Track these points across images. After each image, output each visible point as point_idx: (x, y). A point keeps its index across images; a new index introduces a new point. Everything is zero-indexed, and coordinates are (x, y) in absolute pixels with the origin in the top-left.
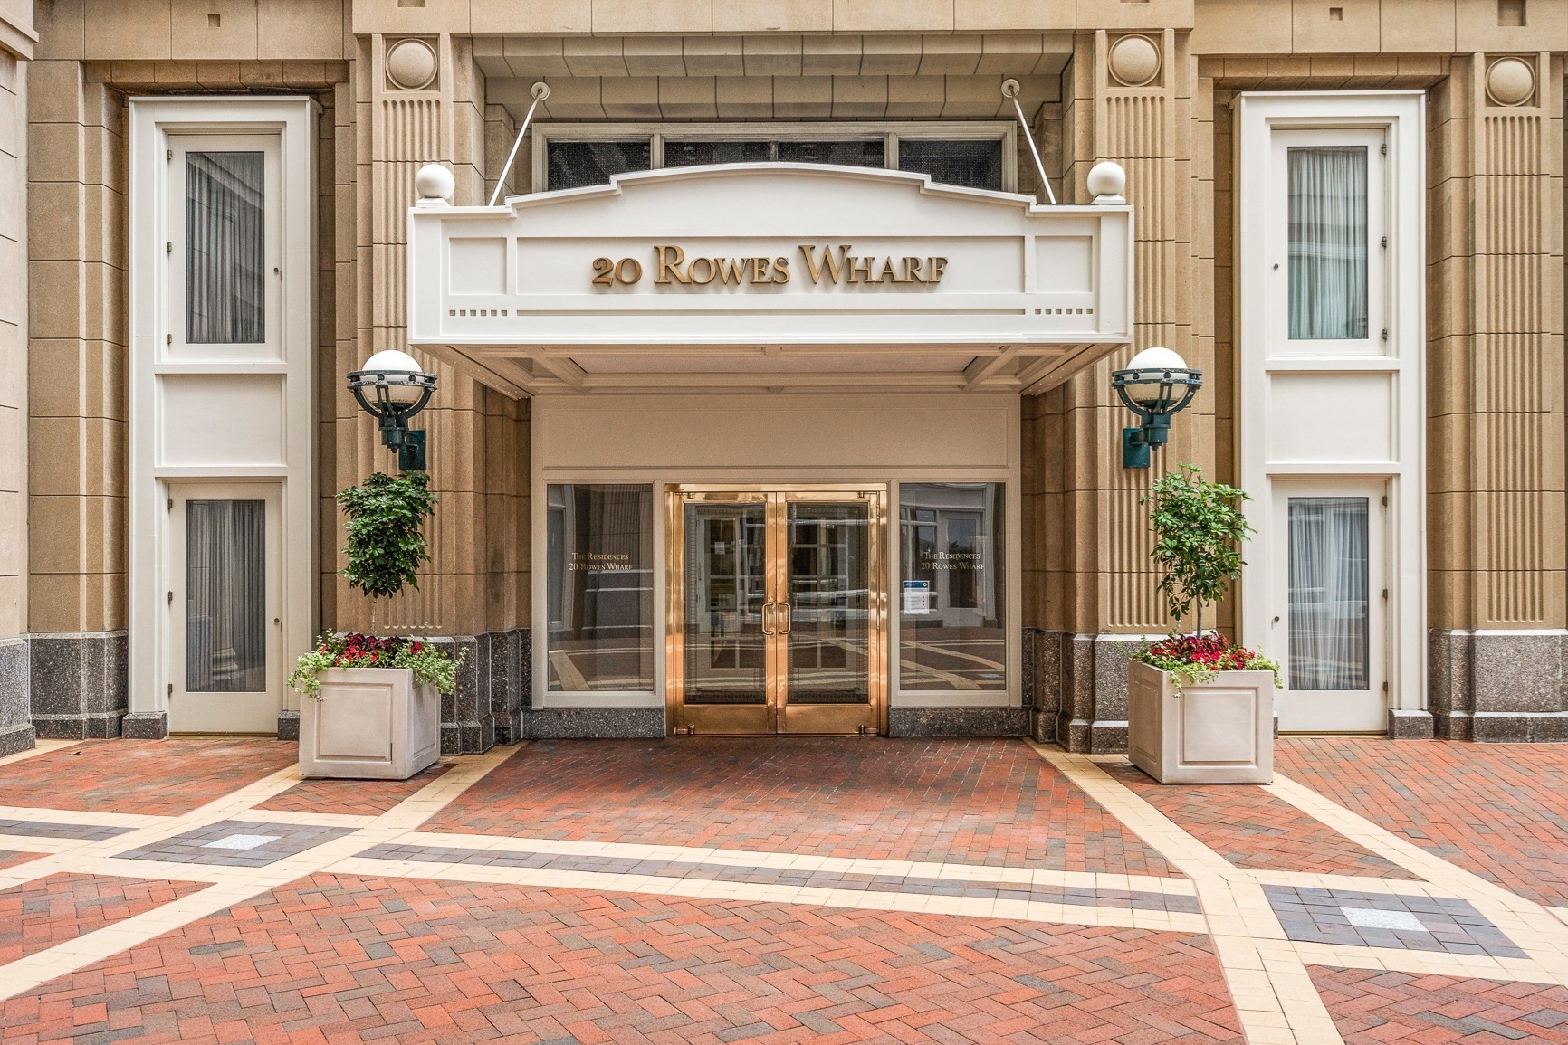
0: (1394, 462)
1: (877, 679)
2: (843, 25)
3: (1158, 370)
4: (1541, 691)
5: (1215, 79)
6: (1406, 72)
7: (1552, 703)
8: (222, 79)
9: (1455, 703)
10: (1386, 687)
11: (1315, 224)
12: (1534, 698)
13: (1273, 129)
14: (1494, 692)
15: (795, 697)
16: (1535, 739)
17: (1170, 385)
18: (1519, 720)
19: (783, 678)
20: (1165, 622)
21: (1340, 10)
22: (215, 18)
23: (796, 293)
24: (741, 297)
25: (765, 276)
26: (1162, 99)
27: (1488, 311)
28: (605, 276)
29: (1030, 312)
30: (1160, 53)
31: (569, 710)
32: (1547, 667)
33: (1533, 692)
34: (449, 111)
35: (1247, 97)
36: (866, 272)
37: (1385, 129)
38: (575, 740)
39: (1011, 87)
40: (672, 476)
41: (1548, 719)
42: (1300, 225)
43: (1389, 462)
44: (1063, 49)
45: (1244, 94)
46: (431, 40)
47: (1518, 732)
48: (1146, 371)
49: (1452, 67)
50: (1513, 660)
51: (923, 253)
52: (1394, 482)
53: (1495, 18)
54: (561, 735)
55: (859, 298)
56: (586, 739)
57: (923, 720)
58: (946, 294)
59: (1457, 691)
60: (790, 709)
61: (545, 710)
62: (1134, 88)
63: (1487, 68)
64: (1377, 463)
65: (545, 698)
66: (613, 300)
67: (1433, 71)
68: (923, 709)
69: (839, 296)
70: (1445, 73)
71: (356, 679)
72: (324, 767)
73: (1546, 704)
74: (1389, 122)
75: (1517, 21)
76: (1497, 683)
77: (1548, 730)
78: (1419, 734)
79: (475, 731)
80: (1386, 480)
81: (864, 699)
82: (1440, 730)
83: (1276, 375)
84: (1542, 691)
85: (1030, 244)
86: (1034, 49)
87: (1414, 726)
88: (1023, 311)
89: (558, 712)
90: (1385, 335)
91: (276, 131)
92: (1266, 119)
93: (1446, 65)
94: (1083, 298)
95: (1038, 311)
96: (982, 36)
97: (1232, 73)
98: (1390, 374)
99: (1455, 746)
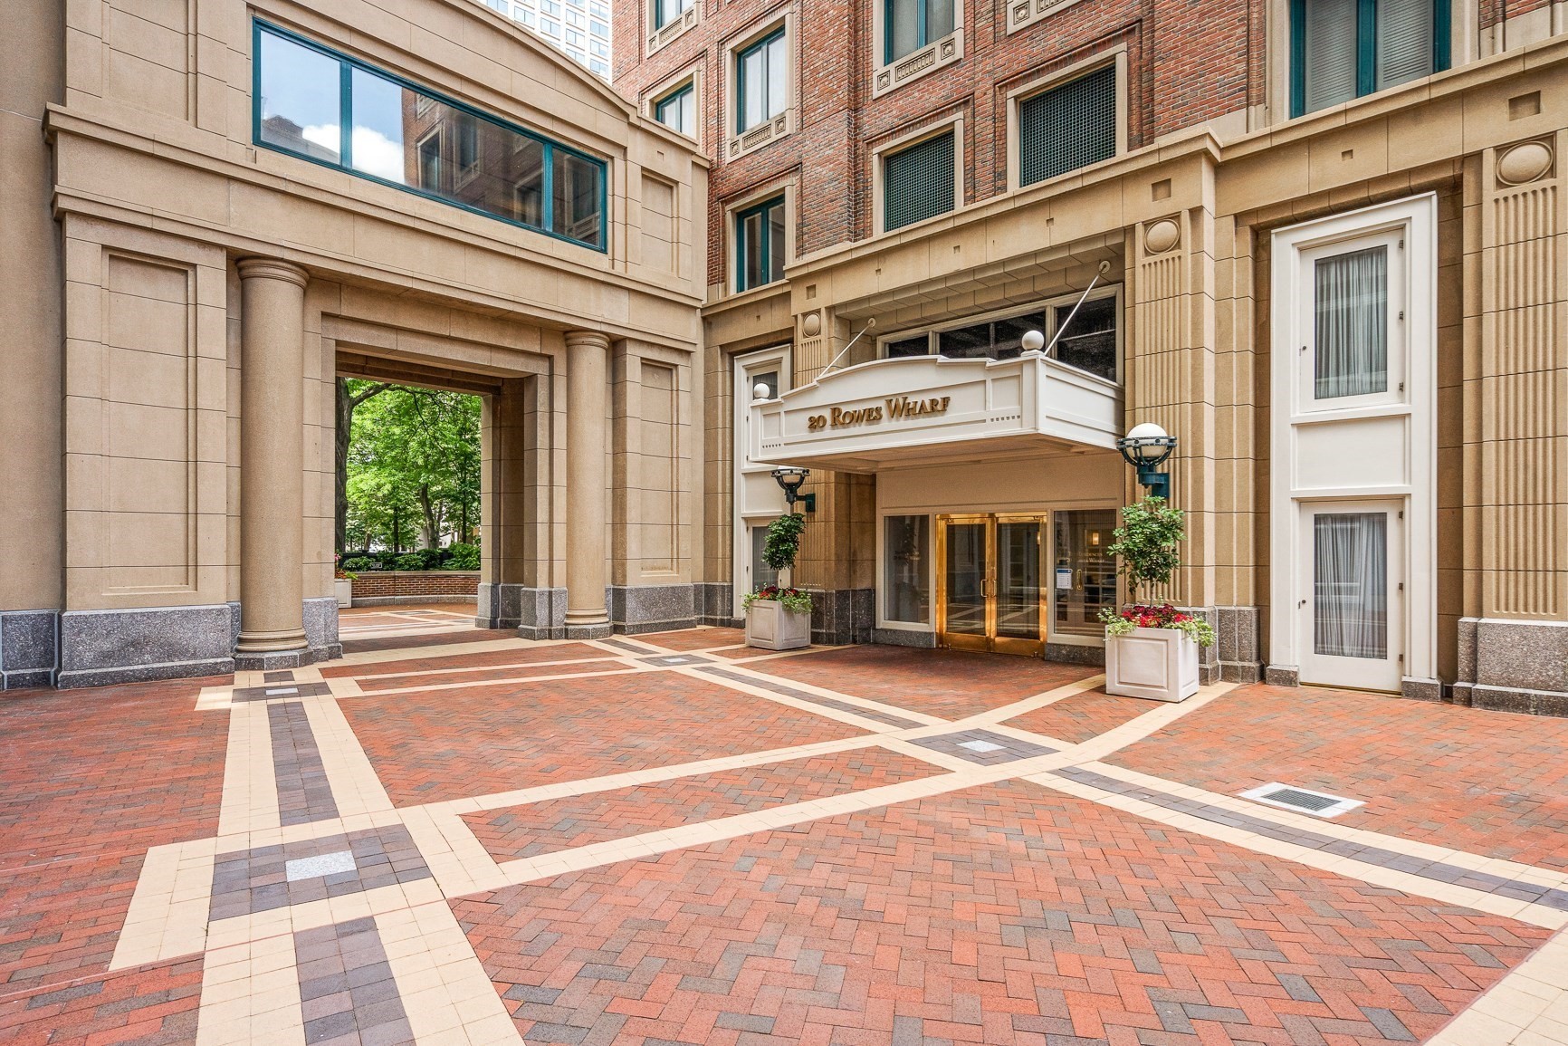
0: (1407, 485)
1: (1043, 628)
2: (991, 259)
3: (1152, 438)
4: (1549, 673)
5: (1251, 227)
6: (1416, 181)
7: (1562, 684)
8: (762, 343)
9: (1461, 676)
10: (1401, 658)
11: (1342, 309)
12: (1541, 678)
13: (1301, 250)
14: (1497, 669)
15: (999, 634)
16: (1539, 713)
17: (1140, 448)
18: (1521, 695)
19: (994, 622)
20: (1181, 599)
21: (1352, 151)
22: (758, 317)
23: (886, 424)
24: (863, 428)
25: (872, 416)
26: (1179, 257)
27: (1497, 358)
28: (815, 424)
29: (988, 421)
30: (1179, 227)
31: (891, 630)
32: (1557, 653)
33: (1540, 673)
34: (825, 345)
35: (1276, 233)
36: (914, 409)
37: (1402, 228)
38: (892, 645)
39: (1105, 266)
40: (945, 510)
41: (1555, 697)
42: (1328, 313)
43: (1402, 485)
44: (1118, 240)
45: (1273, 231)
46: (818, 312)
47: (1519, 704)
48: (1142, 438)
49: (1465, 166)
50: (1519, 645)
51: (938, 396)
52: (1407, 501)
53: (1507, 116)
54: (887, 642)
55: (911, 423)
56: (897, 646)
57: (1064, 652)
58: (951, 415)
59: (1463, 665)
60: (998, 640)
61: (882, 629)
62: (1161, 254)
63: (1497, 160)
64: (1394, 486)
65: (883, 622)
66: (817, 435)
67: (1447, 173)
68: (1064, 645)
69: (903, 423)
70: (1458, 172)
71: (763, 605)
72: (753, 642)
73: (1555, 684)
74: (1403, 223)
75: (1533, 110)
76: (1501, 662)
77: (1555, 706)
78: (1425, 697)
79: (833, 634)
80: (1401, 499)
81: (1038, 638)
82: (1447, 695)
83: (1301, 427)
84: (1551, 673)
85: (989, 384)
86: (1100, 245)
87: (1420, 690)
88: (984, 421)
89: (886, 631)
90: (1402, 387)
91: (779, 362)
92: (1293, 244)
93: (1458, 166)
94: (1013, 409)
95: (992, 420)
96: (1069, 245)
97: (1263, 219)
98: (1403, 417)
99: (1457, 709)
